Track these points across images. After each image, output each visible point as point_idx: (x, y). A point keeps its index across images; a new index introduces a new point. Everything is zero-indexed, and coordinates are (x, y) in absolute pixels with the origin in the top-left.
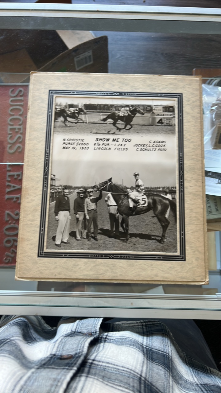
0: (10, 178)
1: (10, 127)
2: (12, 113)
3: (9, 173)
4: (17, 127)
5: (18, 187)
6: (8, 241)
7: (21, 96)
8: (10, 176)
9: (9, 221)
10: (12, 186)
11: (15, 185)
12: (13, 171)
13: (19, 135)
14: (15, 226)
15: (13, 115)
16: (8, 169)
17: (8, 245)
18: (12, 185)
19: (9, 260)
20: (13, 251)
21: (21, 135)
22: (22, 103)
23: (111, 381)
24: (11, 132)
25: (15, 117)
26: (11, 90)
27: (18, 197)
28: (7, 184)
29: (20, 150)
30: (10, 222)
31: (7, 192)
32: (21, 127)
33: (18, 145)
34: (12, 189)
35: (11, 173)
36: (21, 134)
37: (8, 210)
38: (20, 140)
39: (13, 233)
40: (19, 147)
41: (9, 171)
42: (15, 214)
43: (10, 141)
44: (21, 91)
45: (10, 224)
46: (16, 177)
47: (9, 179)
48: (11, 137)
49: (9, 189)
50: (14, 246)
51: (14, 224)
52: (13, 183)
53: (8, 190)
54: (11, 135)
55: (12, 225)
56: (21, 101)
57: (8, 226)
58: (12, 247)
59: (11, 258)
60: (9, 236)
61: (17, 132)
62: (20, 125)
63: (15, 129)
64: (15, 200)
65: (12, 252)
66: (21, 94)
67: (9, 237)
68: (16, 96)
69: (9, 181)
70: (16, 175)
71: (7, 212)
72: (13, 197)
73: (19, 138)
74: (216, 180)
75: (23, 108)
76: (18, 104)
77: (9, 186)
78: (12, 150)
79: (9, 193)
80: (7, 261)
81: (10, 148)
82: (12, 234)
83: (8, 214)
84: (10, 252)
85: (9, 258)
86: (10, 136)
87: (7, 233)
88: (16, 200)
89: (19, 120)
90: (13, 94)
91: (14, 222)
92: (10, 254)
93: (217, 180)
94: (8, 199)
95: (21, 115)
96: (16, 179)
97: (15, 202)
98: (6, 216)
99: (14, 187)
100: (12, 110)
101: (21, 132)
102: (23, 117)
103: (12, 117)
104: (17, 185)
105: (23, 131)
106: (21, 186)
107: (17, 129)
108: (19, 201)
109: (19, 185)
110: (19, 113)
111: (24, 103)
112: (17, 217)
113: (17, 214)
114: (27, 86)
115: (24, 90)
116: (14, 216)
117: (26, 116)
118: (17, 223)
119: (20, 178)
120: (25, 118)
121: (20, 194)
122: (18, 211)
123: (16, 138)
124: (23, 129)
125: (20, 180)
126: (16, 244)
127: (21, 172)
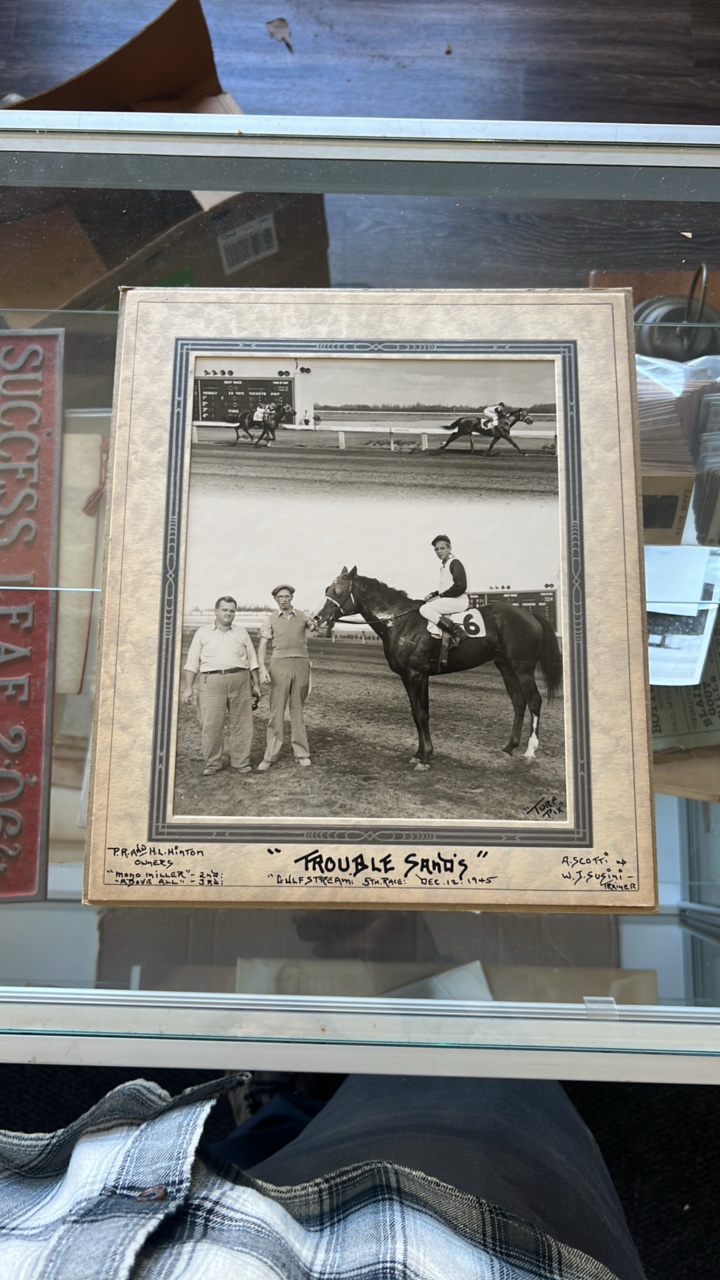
2: (5, 423)
4: (24, 464)
5: (21, 651)
7: (35, 369)
10: (2, 650)
11: (12, 647)
12: (6, 604)
13: (27, 491)
14: (10, 776)
15: (10, 429)
18: (3, 645)
21: (32, 491)
22: (38, 392)
24: (2, 482)
25: (15, 434)
26: (5, 349)
27: (21, 682)
29: (28, 538)
32: (34, 465)
33: (26, 521)
34: (3, 659)
35: (2, 609)
36: (33, 486)
38: (31, 507)
39: (3, 796)
40: (26, 529)
42: (9, 738)
44: (34, 353)
46: (14, 620)
48: (3, 496)
51: (8, 767)
52: (6, 641)
54: (3, 491)
55: (2, 771)
56: (34, 383)
61: (21, 483)
62: (31, 459)
63: (14, 471)
64: (10, 692)
66: (37, 363)
68: (20, 370)
70: (14, 617)
72: (5, 683)
73: (28, 498)
75: (41, 405)
76: (26, 392)
78: (5, 537)
88: (14, 692)
89: (30, 442)
90: (11, 363)
91: (7, 762)
95: (33, 428)
96: (16, 627)
97: (10, 698)
99: (8, 651)
100: (7, 413)
101: (34, 480)
102: (40, 435)
103: (6, 435)
104: (19, 645)
105: (39, 479)
106: (30, 648)
107: (20, 471)
108: (24, 697)
109: (25, 647)
110: (29, 423)
111: (43, 392)
112: (16, 748)
113: (16, 738)
114: (55, 337)
115: (44, 349)
116: (7, 741)
117: (49, 430)
118: (18, 765)
119: (28, 624)
120: (45, 437)
121: (29, 674)
122: (19, 728)
123: (17, 500)
124: (39, 470)
125: (28, 631)
126: (12, 830)
127: (32, 604)
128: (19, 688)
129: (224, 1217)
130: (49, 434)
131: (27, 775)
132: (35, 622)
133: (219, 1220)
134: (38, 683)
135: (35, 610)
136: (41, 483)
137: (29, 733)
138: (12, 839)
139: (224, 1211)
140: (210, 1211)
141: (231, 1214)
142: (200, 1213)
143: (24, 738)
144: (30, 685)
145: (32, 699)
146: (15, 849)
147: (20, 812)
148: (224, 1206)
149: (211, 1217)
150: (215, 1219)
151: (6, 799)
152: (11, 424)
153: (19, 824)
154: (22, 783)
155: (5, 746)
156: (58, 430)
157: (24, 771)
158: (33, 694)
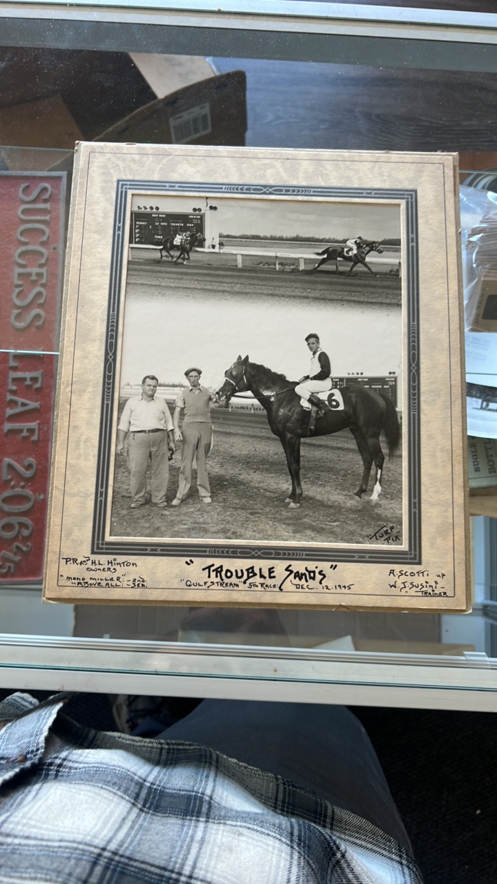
0: (16, 385)
1: (18, 270)
2: (23, 239)
3: (13, 375)
4: (35, 270)
5: (33, 405)
6: (8, 527)
7: (46, 201)
8: (14, 380)
9: (11, 480)
10: (19, 403)
11: (27, 401)
12: (22, 370)
13: (38, 289)
14: (24, 494)
15: (26, 244)
16: (12, 363)
17: (8, 535)
18: (20, 400)
19: (10, 568)
20: (17, 547)
21: (42, 290)
22: (47, 218)
23: (16, 872)
24: (20, 282)
25: (30, 247)
26: (23, 186)
27: (33, 427)
28: (9, 397)
29: (39, 323)
30: (13, 483)
31: (7, 415)
32: (44, 270)
33: (37, 311)
34: (19, 409)
35: (19, 374)
36: (43, 286)
37: (9, 458)
38: (42, 301)
39: (19, 509)
40: (38, 316)
41: (15, 369)
42: (24, 467)
43: (17, 302)
44: (45, 189)
45: (13, 487)
46: (28, 382)
47: (14, 388)
48: (21, 292)
49: (11, 409)
50: (20, 538)
51: (23, 487)
52: (22, 397)
53: (9, 412)
54: (20, 289)
55: (18, 490)
56: (44, 211)
57: (7, 493)
58: (15, 538)
59: (12, 565)
60: (9, 514)
61: (34, 283)
62: (41, 266)
63: (29, 275)
64: (25, 434)
65: (15, 550)
66: (46, 196)
67: (11, 518)
68: (33, 201)
69: (13, 392)
70: (28, 379)
71: (7, 460)
72: (21, 428)
73: (39, 294)
74: (477, 402)
75: (50, 228)
76: (38, 218)
77: (13, 403)
78: (22, 322)
79: (13, 418)
80: (4, 571)
81: (18, 317)
82: (17, 511)
83: (10, 466)
84: (11, 551)
85: (8, 564)
86: (17, 290)
87: (7, 508)
88: (28, 434)
89: (41, 254)
90: (27, 195)
91: (22, 484)
92: (11, 555)
93: (480, 401)
94: (11, 432)
95: (43, 244)
96: (29, 387)
97: (25, 438)
98: (5, 469)
99: (24, 405)
100: (24, 232)
101: (44, 281)
102: (48, 249)
103: (23, 248)
104: (32, 400)
105: (47, 281)
106: (39, 402)
107: (34, 275)
108: (35, 438)
109: (36, 401)
110: (40, 240)
111: (50, 218)
112: (29, 474)
113: (29, 467)
114: (60, 178)
115: (52, 187)
116: (23, 470)
117: (55, 245)
118: (30, 486)
119: (38, 385)
120: (52, 251)
121: (38, 421)
122: (31, 460)
123: (31, 296)
124: (47, 275)
125: (39, 390)
126: (26, 533)
127: (41, 371)
128: (31, 431)
129: (70, 768)
130: (55, 249)
131: (37, 494)
132: (44, 384)
133: (67, 770)
134: (45, 428)
135: (43, 375)
136: (48, 283)
137: (38, 464)
138: (25, 539)
139: (70, 764)
140: (60, 766)
141: (76, 765)
142: (52, 768)
143: (34, 467)
144: (39, 429)
145: (41, 438)
146: (28, 547)
147: (32, 520)
148: (70, 761)
149: (61, 769)
150: (64, 770)
151: (21, 510)
152: (27, 240)
153: (31, 529)
154: (33, 499)
155: (21, 472)
156: (61, 246)
157: (34, 491)
158: (42, 435)
